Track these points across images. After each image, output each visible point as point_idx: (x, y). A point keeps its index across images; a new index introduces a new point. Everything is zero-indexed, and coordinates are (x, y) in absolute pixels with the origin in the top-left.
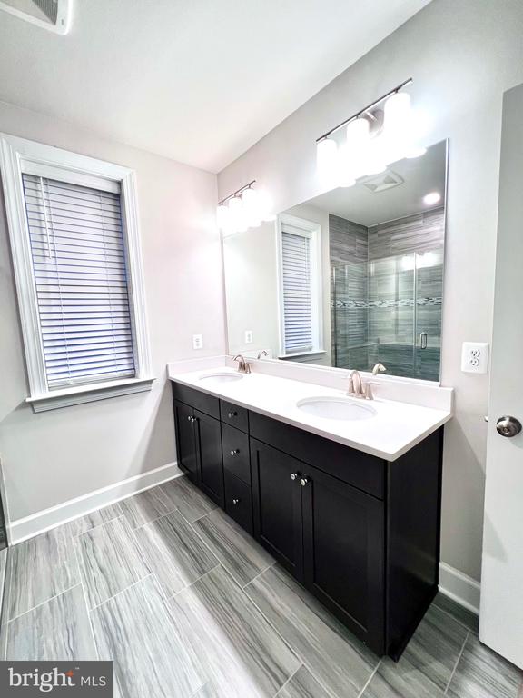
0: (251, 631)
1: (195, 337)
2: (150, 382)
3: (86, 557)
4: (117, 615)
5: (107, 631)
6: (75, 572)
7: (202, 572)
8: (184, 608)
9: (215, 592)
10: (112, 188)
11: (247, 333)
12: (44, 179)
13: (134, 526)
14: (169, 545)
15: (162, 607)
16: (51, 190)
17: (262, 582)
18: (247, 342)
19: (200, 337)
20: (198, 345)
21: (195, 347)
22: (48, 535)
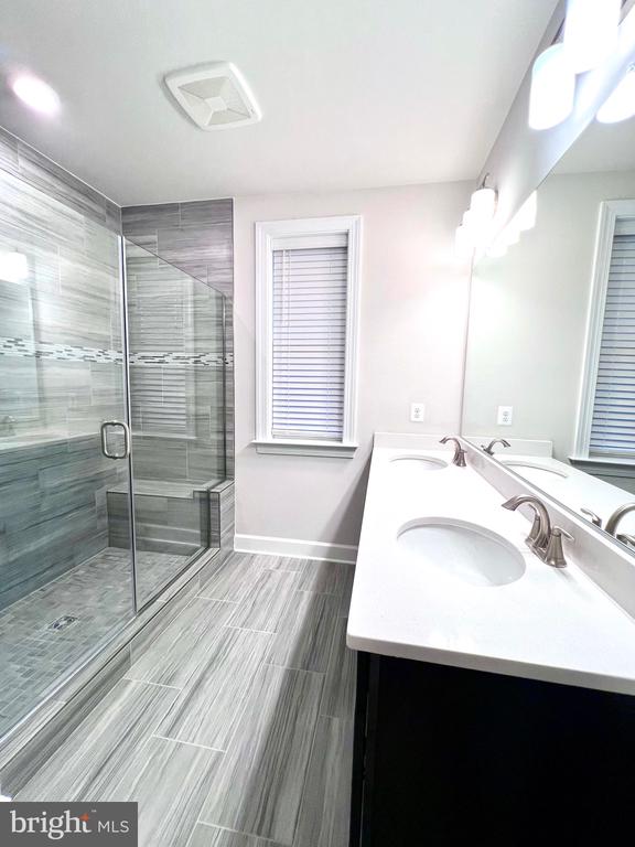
0: (287, 756)
1: (415, 406)
2: (353, 449)
3: (255, 588)
4: (232, 643)
5: (220, 648)
6: (243, 593)
7: (306, 666)
8: (267, 680)
9: (297, 694)
10: (338, 242)
11: (502, 409)
12: (287, 251)
13: (300, 588)
14: (306, 623)
15: (256, 665)
16: (293, 259)
17: (341, 729)
18: (500, 422)
19: (421, 407)
20: (417, 416)
21: (413, 419)
22: (253, 556)
